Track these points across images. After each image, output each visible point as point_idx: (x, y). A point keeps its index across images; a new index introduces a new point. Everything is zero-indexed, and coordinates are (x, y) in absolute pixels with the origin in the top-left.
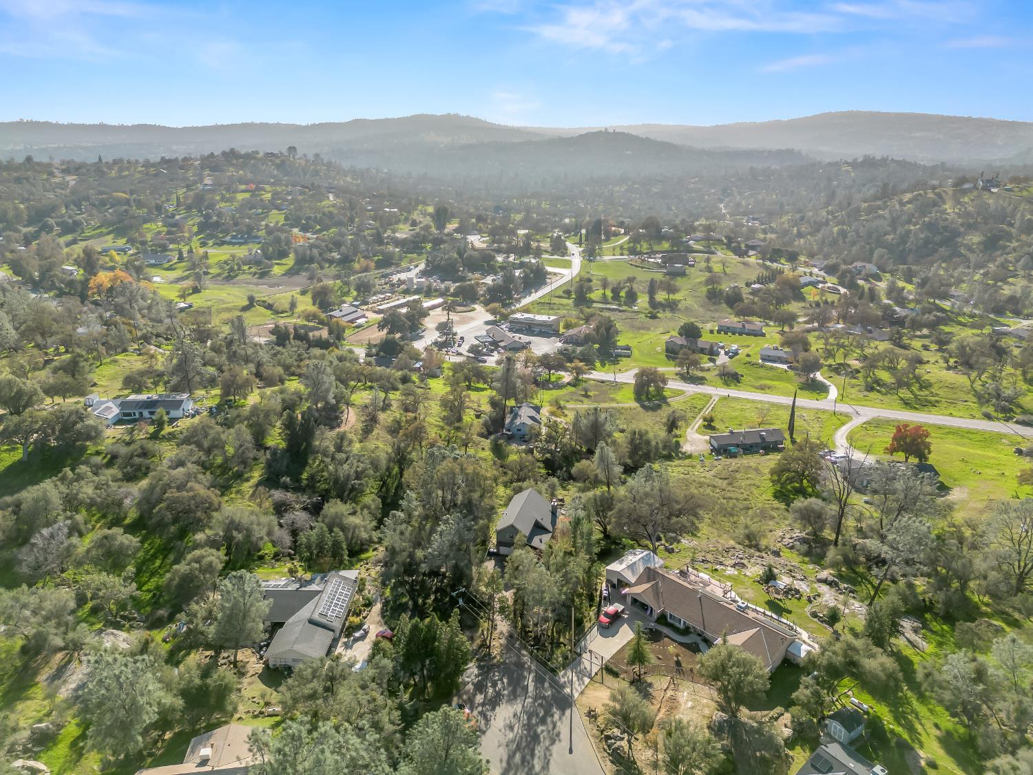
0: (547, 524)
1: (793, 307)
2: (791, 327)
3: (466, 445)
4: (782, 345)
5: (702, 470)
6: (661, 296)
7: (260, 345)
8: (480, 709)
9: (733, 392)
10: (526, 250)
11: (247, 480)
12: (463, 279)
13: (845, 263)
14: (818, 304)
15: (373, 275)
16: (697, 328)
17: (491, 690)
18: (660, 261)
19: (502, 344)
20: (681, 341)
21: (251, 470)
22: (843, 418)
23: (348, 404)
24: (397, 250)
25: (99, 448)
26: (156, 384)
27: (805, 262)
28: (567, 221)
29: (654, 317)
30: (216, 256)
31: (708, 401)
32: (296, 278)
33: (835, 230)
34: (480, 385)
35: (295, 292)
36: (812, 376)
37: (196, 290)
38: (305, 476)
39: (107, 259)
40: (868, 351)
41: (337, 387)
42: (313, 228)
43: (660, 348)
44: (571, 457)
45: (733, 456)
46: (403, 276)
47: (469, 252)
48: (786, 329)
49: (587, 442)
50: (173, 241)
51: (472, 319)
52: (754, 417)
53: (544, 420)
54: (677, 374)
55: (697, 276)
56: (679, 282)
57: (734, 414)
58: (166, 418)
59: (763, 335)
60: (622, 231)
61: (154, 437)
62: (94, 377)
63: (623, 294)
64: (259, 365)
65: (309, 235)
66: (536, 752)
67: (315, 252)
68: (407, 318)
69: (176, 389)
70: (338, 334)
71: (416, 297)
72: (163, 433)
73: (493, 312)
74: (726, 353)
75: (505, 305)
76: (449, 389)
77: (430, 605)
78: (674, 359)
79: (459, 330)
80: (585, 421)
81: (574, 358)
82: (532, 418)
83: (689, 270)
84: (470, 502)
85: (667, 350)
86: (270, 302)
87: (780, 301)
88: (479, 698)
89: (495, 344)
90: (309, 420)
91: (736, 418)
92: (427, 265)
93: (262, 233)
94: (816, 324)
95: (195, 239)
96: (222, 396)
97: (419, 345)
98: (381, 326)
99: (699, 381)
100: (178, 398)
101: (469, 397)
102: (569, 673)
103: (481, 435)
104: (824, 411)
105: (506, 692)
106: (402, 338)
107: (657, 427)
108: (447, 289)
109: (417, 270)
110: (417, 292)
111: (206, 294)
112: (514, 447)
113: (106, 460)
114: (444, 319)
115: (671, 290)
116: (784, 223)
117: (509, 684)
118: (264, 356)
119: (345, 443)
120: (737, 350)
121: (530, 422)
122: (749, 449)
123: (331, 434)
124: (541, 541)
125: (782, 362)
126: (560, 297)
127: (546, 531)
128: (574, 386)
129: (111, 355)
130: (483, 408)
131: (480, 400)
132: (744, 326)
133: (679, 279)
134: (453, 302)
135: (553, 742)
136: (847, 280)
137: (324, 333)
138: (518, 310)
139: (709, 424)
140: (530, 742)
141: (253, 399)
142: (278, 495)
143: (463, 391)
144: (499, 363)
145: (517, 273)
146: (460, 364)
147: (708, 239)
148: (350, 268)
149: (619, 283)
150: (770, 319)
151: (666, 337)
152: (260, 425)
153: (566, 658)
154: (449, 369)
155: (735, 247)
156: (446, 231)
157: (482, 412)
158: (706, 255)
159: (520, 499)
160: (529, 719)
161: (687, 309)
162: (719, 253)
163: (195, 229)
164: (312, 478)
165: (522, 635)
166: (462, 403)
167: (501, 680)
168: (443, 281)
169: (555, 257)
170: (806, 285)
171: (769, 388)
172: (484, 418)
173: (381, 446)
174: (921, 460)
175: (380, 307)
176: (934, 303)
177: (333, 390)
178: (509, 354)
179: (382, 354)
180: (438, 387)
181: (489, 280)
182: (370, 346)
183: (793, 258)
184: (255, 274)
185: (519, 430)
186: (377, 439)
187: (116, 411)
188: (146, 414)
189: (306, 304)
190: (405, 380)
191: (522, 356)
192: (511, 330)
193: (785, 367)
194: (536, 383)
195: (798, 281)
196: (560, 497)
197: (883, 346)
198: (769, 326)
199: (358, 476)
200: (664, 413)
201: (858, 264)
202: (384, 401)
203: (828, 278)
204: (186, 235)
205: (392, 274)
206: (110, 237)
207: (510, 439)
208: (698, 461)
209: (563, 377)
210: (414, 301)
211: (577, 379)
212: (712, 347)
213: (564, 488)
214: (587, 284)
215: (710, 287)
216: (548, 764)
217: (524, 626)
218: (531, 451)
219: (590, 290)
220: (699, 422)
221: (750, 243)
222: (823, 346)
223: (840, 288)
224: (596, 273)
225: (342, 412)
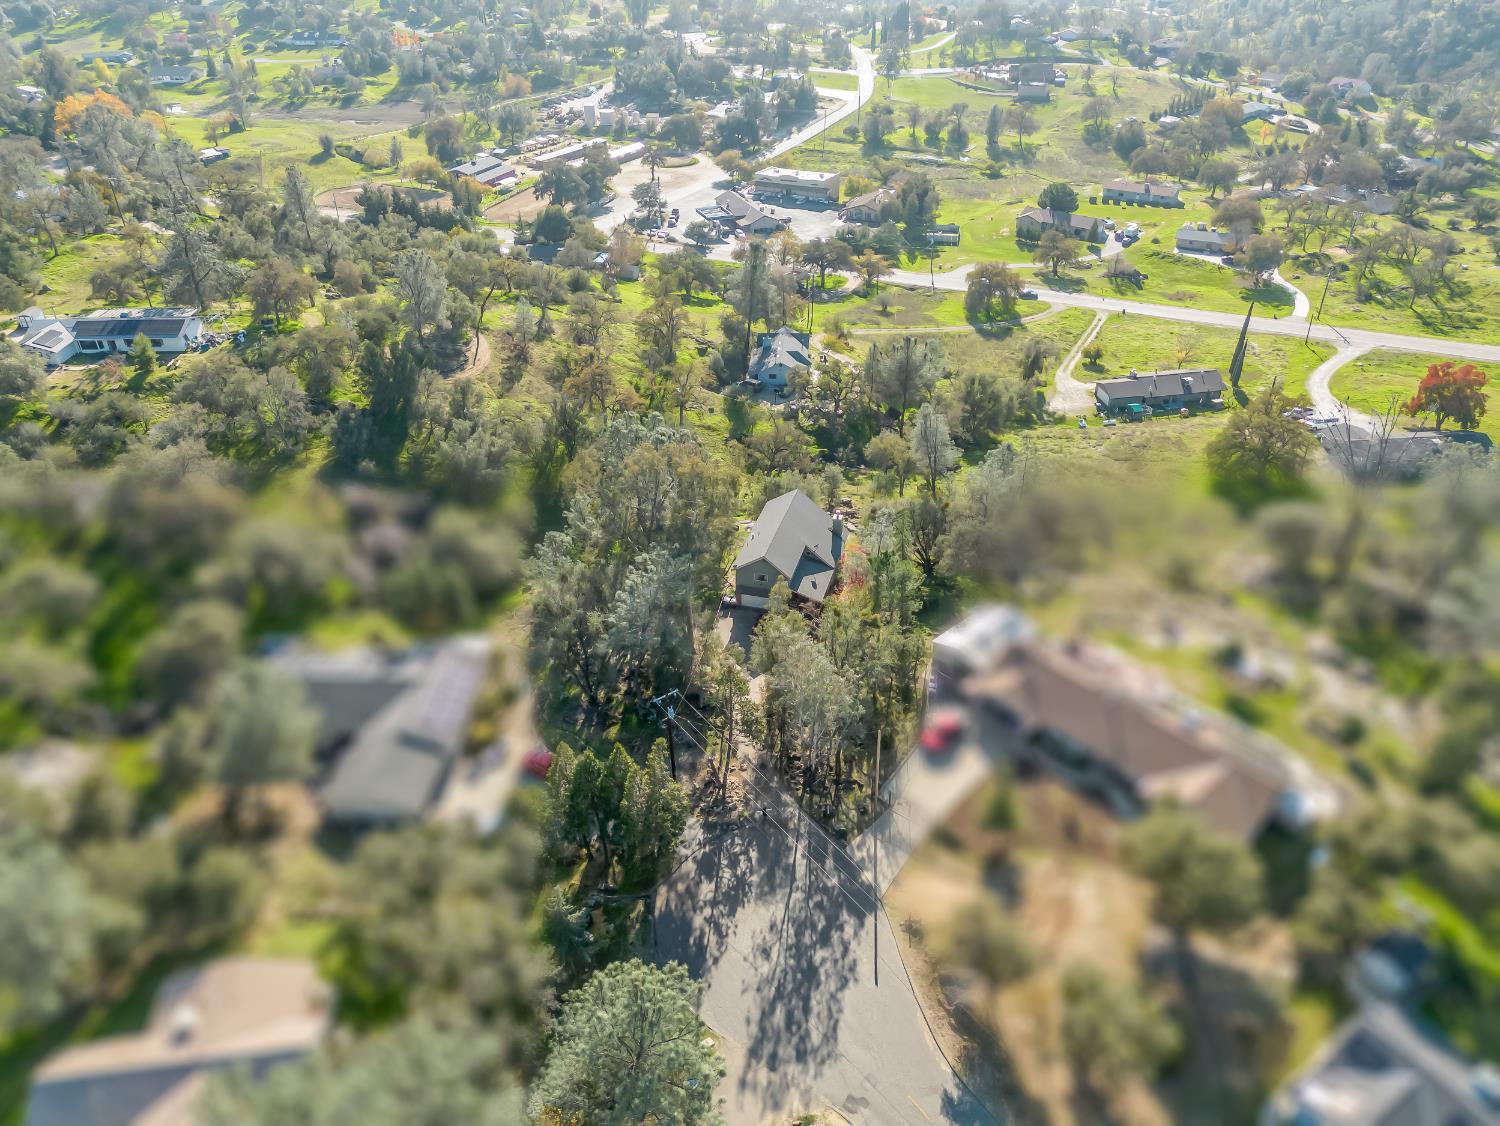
0: (825, 554)
1: (1230, 155)
2: (1228, 191)
3: (682, 406)
4: (1215, 222)
5: (1084, 444)
6: (1008, 139)
7: (336, 223)
8: (707, 912)
9: (1132, 305)
10: (782, 58)
11: (301, 465)
12: (676, 109)
13: (1318, 79)
14: (1270, 152)
15: (528, 103)
16: (1071, 194)
17: (727, 874)
18: (1006, 76)
19: (742, 222)
20: (1043, 216)
21: (307, 448)
22: (1320, 351)
23: (479, 329)
24: (568, 58)
25: (38, 406)
26: (151, 289)
27: (1251, 78)
28: (849, 8)
29: (995, 175)
30: (268, 68)
31: (1090, 321)
32: (403, 109)
33: (1300, 21)
34: (706, 295)
35: (400, 132)
36: (1265, 276)
37: (236, 128)
38: (403, 457)
39: (93, 75)
40: (1361, 232)
41: (455, 299)
42: (427, 20)
43: (1008, 230)
44: (863, 425)
45: (1136, 418)
46: (578, 105)
47: (687, 61)
48: (1219, 194)
49: (889, 397)
50: (198, 44)
51: (693, 179)
52: (1172, 349)
53: (815, 359)
54: (1036, 275)
55: (1069, 103)
56: (1039, 114)
57: (1136, 344)
58: (152, 352)
59: (1180, 206)
60: (944, 24)
61: (135, 387)
62: (41, 277)
63: (944, 135)
64: (331, 257)
65: (421, 32)
66: (813, 1003)
67: (432, 62)
68: (583, 177)
69: (177, 298)
70: (469, 204)
71: (600, 140)
72: (151, 379)
73: (728, 166)
74: (1119, 238)
75: (746, 155)
76: (651, 302)
77: (619, 703)
78: (1031, 248)
79: (671, 197)
80: (888, 361)
81: (864, 246)
82: (796, 355)
83: (1055, 93)
84: (686, 523)
85: (1020, 233)
86: (358, 148)
87: (1207, 146)
88: (707, 890)
89: (731, 223)
90: (405, 359)
91: (1137, 350)
92: (618, 85)
93: (344, 30)
94: (1268, 186)
95: (236, 40)
96: (255, 314)
97: (604, 225)
98: (540, 190)
99: (1075, 286)
100: (177, 314)
101: (685, 316)
102: (870, 841)
103: (709, 387)
104: (1288, 338)
105: (755, 879)
106: (575, 212)
107: (1004, 368)
108: (651, 127)
109: (601, 94)
110: (602, 131)
111: (253, 133)
112: (765, 406)
113: (52, 428)
114: (645, 179)
115: (1027, 127)
116: (1211, 10)
117: (761, 861)
118: (341, 242)
119: (472, 400)
120: (1138, 231)
121: (792, 363)
122: (1162, 406)
123: (446, 384)
124: (814, 585)
125: (1213, 253)
126: (839, 140)
127: (822, 566)
128: (865, 295)
129: (75, 238)
130: (710, 337)
131: (707, 321)
132: (1147, 191)
133: (1038, 107)
134: (660, 148)
135: (844, 983)
136: (1321, 109)
137: (446, 204)
138: (769, 164)
139: (1093, 362)
140: (801, 984)
141: (310, 319)
142: (355, 493)
143: (675, 305)
144: (738, 255)
145: (768, 97)
146: (671, 257)
147: (1088, 36)
148: (489, 91)
149: (940, 115)
150: (1193, 178)
151: (1017, 211)
152: (319, 366)
153: (863, 812)
154: (653, 266)
155: (1133, 51)
156: (648, 25)
157: (710, 344)
158: (1085, 66)
159: (777, 508)
160: (799, 934)
161: (1050, 160)
162: (1106, 63)
163: (235, 23)
164: (417, 462)
165: (780, 766)
166: (673, 329)
167: (746, 852)
168: (643, 113)
169: (831, 70)
170: (1252, 117)
171: (1192, 297)
172: (714, 354)
173: (535, 404)
174: (1464, 426)
175: (540, 159)
176: (1465, 149)
177: (447, 301)
178: (757, 239)
179: (542, 239)
180: (634, 298)
181: (720, 111)
182: (521, 225)
183: (1229, 70)
184: (334, 100)
185: (773, 376)
186: (529, 392)
187: (68, 338)
188: (120, 343)
189: (417, 153)
190: (577, 285)
191: (775, 243)
192: (757, 198)
193: (1217, 260)
194: (802, 292)
195: (1240, 111)
196: (845, 498)
197: (1387, 224)
198: (1189, 190)
199: (494, 460)
200: (1018, 342)
201: (1340, 81)
202: (540, 323)
203: (1288, 105)
204: (221, 33)
205: (559, 101)
206: (97, 37)
207: (758, 391)
208: (1075, 428)
209: (847, 280)
210: (595, 146)
211: (868, 284)
212: (1095, 226)
213: (851, 480)
214: (884, 117)
215: (1090, 122)
216: (835, 1029)
217: (786, 747)
218: (791, 416)
219: (890, 127)
220: (1075, 358)
221: (1158, 44)
222: (1285, 224)
223: (1307, 122)
224: (900, 98)
225: (467, 344)
